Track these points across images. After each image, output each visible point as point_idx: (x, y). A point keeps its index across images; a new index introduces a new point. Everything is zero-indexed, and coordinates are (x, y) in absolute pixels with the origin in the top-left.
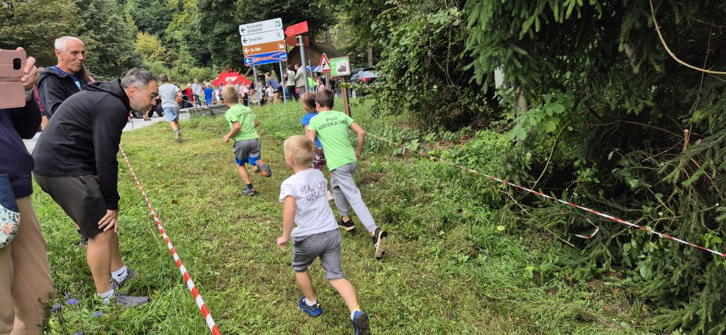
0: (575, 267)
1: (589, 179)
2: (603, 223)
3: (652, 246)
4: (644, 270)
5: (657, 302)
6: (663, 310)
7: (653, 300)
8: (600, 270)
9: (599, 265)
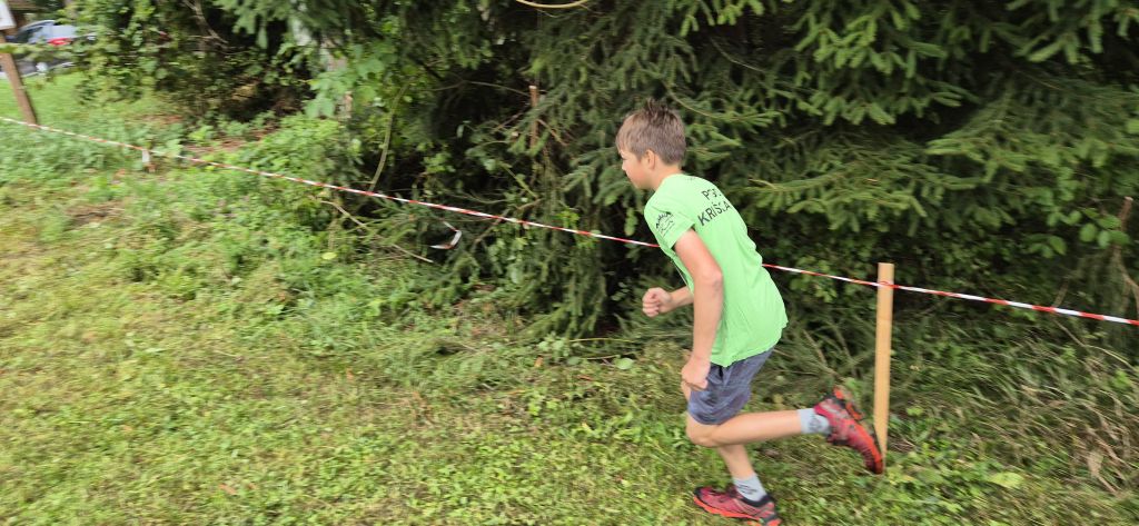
0: (435, 290)
1: (441, 168)
2: (466, 225)
3: (520, 242)
4: (515, 275)
5: (530, 309)
6: (537, 317)
7: (526, 308)
8: (467, 286)
9: (465, 280)
